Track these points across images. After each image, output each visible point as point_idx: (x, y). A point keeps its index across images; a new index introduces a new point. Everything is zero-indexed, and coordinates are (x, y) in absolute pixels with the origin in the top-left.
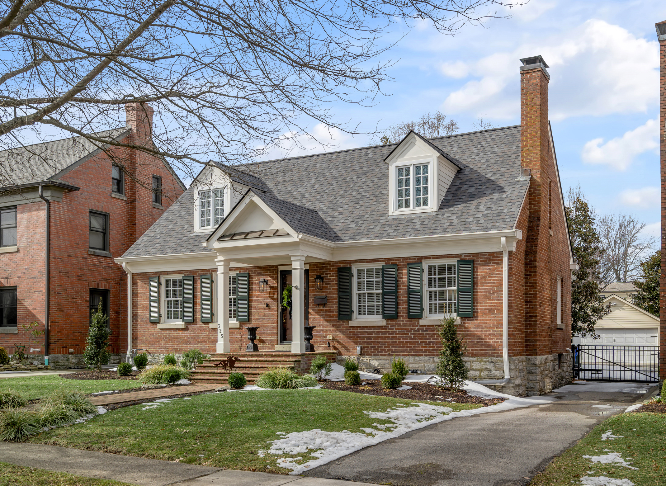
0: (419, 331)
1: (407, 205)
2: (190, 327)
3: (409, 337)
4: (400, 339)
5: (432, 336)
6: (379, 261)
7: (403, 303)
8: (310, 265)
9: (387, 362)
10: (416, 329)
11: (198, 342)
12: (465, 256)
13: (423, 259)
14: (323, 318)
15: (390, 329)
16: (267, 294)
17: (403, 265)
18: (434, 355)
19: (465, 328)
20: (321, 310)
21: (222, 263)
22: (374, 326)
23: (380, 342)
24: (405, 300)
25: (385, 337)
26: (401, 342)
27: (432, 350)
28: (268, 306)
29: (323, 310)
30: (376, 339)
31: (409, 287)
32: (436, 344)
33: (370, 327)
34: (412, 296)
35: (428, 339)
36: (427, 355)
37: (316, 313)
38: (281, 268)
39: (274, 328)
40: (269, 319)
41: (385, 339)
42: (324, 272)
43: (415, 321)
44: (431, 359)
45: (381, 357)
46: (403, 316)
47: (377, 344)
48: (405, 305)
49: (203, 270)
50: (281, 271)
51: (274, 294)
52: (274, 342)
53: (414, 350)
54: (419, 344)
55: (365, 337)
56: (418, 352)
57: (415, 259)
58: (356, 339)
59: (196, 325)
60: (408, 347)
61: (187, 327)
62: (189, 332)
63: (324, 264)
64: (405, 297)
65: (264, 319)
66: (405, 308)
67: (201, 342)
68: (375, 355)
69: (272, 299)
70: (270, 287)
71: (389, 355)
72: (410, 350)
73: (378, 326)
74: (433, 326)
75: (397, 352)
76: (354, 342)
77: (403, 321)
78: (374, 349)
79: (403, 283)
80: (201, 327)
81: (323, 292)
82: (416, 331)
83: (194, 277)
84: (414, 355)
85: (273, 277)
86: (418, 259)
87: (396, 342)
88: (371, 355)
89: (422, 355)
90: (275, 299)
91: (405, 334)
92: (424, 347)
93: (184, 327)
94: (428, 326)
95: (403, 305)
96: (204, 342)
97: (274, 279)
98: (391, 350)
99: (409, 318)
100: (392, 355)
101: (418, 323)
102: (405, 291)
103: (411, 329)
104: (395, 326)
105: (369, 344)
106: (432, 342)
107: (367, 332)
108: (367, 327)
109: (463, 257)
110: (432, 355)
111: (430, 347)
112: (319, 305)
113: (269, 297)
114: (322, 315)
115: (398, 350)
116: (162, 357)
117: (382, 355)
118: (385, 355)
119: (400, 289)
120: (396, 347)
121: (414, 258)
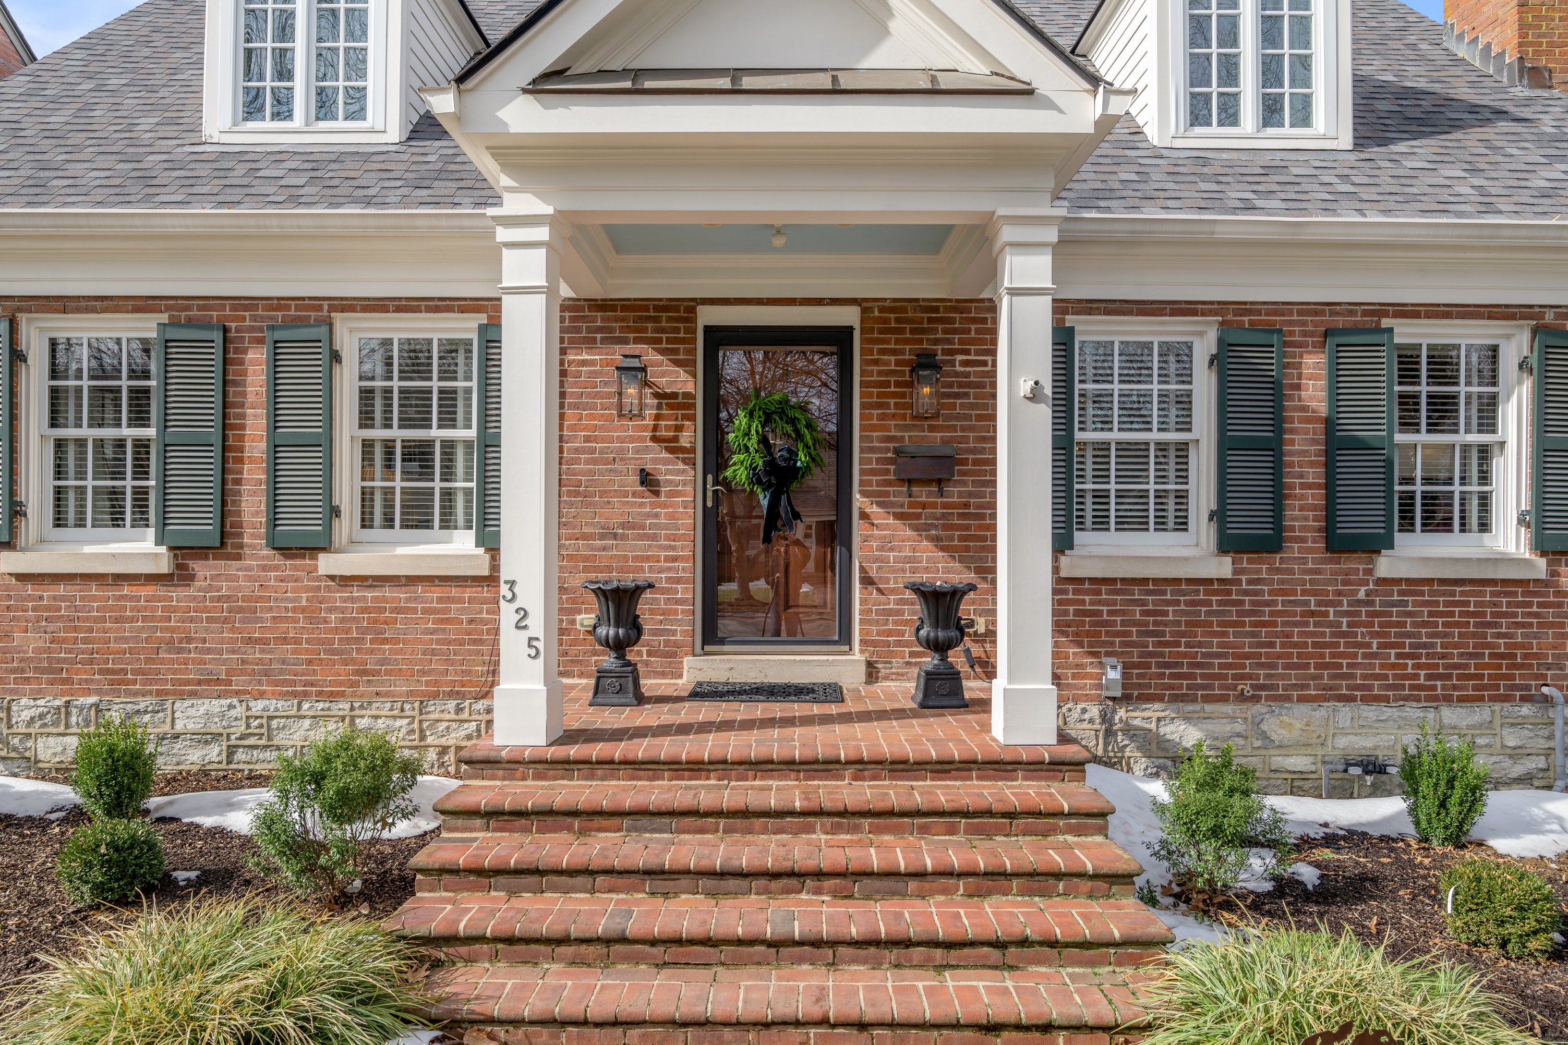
0: (1371, 603)
1: (1230, 116)
2: (202, 569)
3: (1331, 625)
4: (1289, 635)
5: (1424, 624)
6: (1194, 313)
7: (1304, 486)
8: (864, 311)
9: (1239, 727)
10: (1361, 595)
11: (250, 641)
12: (1558, 316)
13: (1386, 314)
14: (930, 539)
15: (1246, 593)
16: (644, 428)
17: (1304, 334)
18: (1435, 699)
19: (1558, 594)
20: (924, 506)
21: (542, 233)
22: (1176, 581)
23: (1200, 645)
24: (1315, 475)
25: (1221, 624)
26: (1296, 645)
27: (1429, 677)
28: (647, 479)
29: (934, 505)
30: (1183, 634)
31: (1330, 424)
32: (1443, 656)
33: (1156, 581)
34: (1345, 460)
35: (1408, 635)
36: (1406, 698)
37: (899, 516)
38: (708, 316)
39: (678, 581)
40: (654, 537)
41: (1225, 634)
42: (936, 341)
43: (1354, 564)
44: (1431, 715)
45: (1209, 708)
46: (1303, 540)
47: (1185, 655)
48: (1315, 497)
49: (280, 303)
50: (708, 329)
51: (679, 428)
52: (676, 644)
53: (1352, 676)
54: (1375, 656)
55: (1134, 623)
56: (1370, 688)
57: (1352, 313)
58: (1088, 634)
59: (238, 557)
60: (1326, 666)
61: (179, 566)
62: (191, 592)
63: (936, 310)
64: (1312, 464)
65: (624, 537)
66: (1314, 508)
67: (266, 642)
68: (1175, 699)
69: (670, 450)
70: (656, 395)
71: (1242, 698)
72: (1332, 677)
73: (1190, 581)
74: (1430, 581)
75: (1275, 687)
76: (1080, 644)
77: (1304, 561)
78: (1172, 676)
79: (1305, 409)
80: (264, 568)
81: (932, 429)
82: (1359, 602)
83: (226, 330)
84: (1350, 699)
85: (675, 351)
86: (1365, 313)
87: (1272, 645)
88: (1160, 698)
89: (1386, 699)
90: (683, 450)
91: (1312, 614)
92: (1394, 666)
93: (164, 567)
94: (1409, 581)
95: (1302, 497)
96: (285, 641)
97: (677, 363)
98: (1250, 677)
99: (1328, 549)
100: (1256, 699)
101: (1370, 572)
102: (1314, 442)
103: (1339, 593)
104: (1271, 582)
105: (1151, 655)
106: (1425, 646)
107: (1143, 603)
108: (1145, 581)
109: (1549, 317)
110: (1429, 699)
111: (1417, 666)
112: (910, 482)
113: (654, 439)
114: (927, 528)
115: (1282, 677)
116: (26, 715)
117: (1207, 699)
118: (1224, 699)
119: (1292, 431)
120: (1274, 666)
121: (1352, 308)
